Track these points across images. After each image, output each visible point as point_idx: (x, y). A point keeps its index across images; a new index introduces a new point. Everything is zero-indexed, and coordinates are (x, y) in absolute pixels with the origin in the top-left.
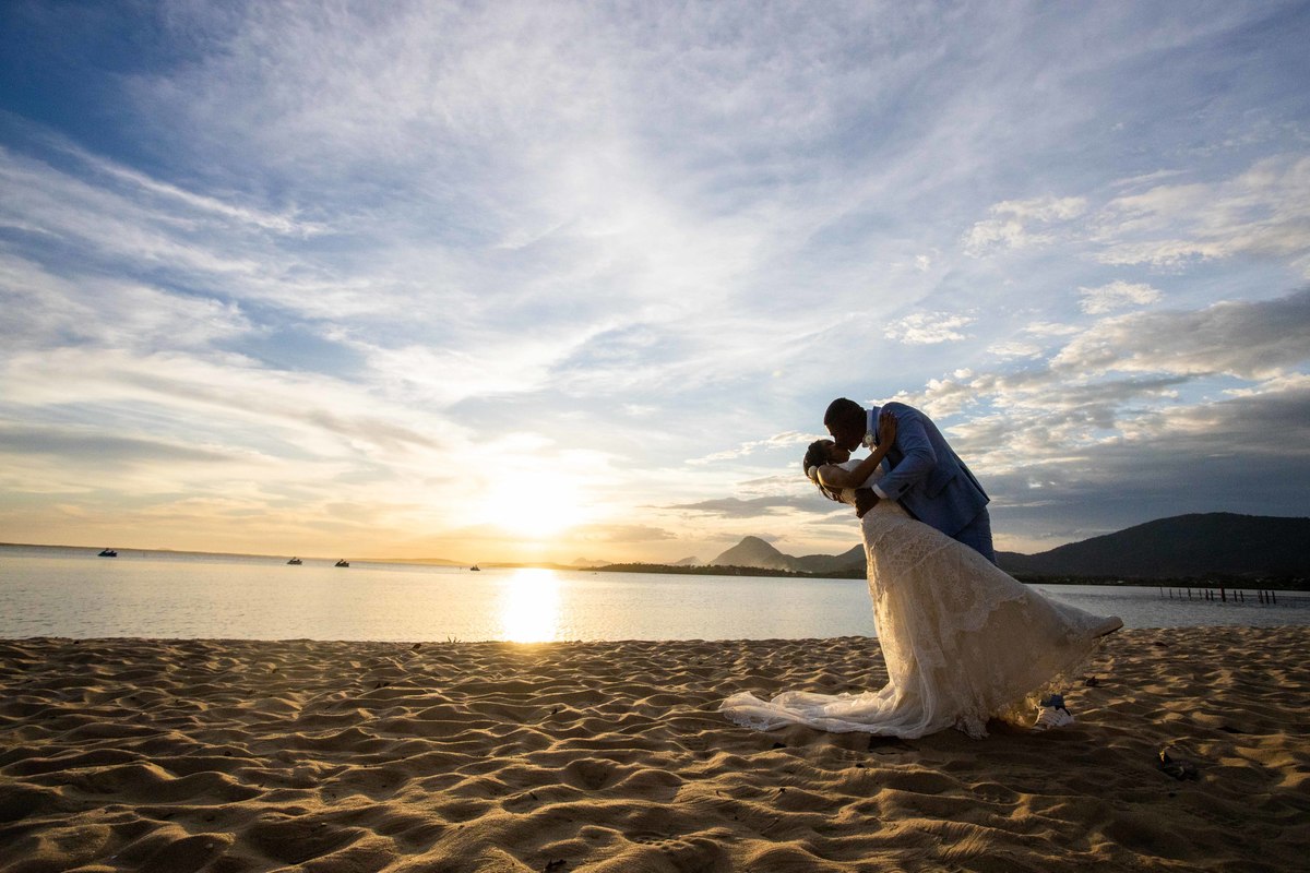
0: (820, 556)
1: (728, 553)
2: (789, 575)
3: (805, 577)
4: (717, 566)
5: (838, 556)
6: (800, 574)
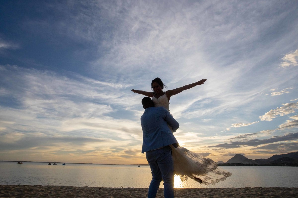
0: (261, 159)
2: (252, 165)
3: (257, 166)
4: (229, 163)
5: (267, 159)
6: (255, 165)
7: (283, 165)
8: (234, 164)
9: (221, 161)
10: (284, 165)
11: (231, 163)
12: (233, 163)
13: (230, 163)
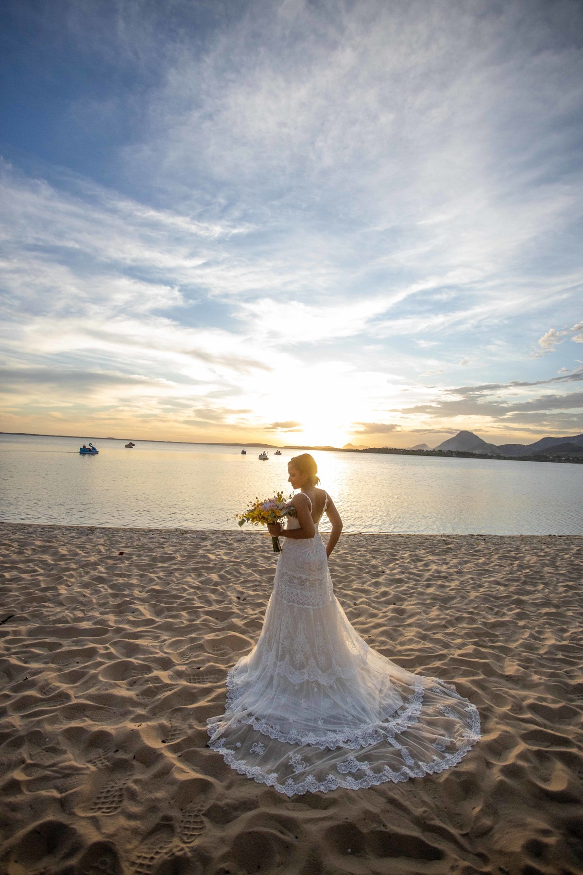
0: (515, 445)
1: (448, 441)
2: (491, 457)
3: (501, 459)
4: (440, 451)
5: (528, 446)
6: (499, 457)
7: (557, 459)
8: (453, 452)
9: (424, 445)
10: (560, 461)
11: (445, 449)
12: (449, 451)
13: (443, 450)
